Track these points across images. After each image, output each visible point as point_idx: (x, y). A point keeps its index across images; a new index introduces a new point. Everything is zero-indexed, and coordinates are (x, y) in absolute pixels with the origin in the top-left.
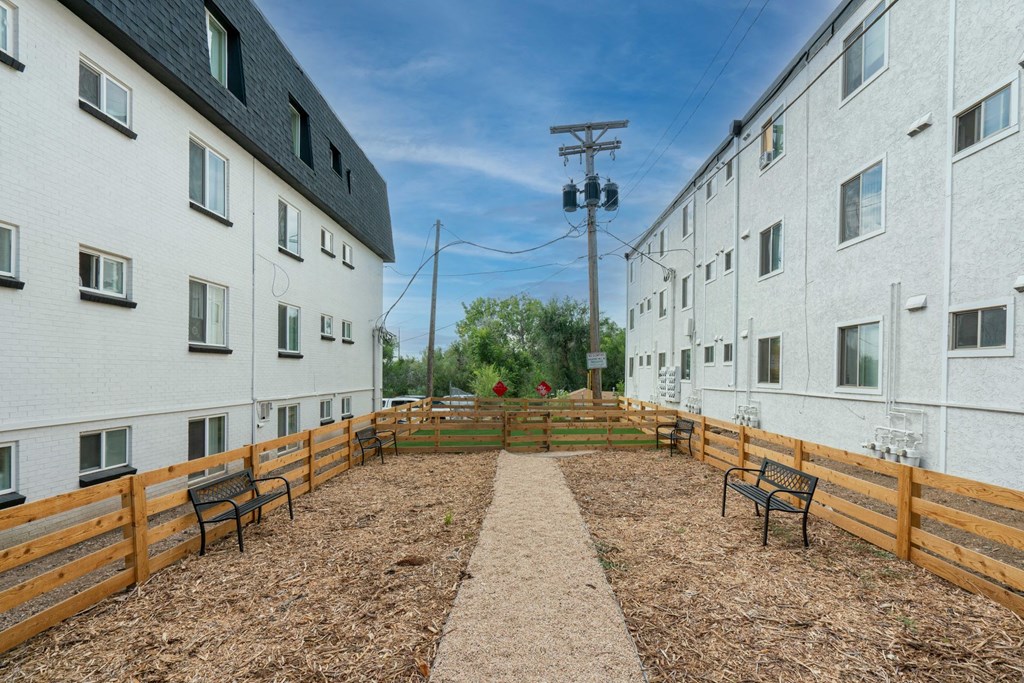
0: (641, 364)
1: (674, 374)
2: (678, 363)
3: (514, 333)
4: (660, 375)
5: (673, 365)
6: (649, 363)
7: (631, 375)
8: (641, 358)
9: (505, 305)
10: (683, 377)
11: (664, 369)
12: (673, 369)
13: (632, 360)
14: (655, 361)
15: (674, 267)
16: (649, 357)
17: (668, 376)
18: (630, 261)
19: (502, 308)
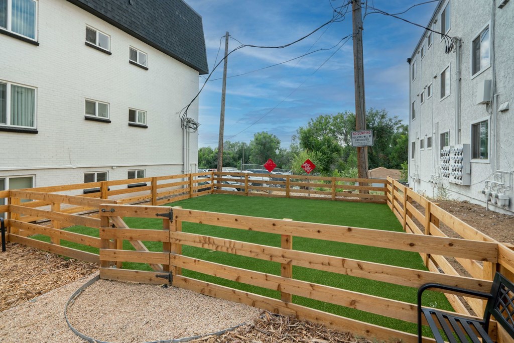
0: (422, 146)
1: (461, 152)
2: (467, 139)
3: (341, 134)
4: (442, 155)
5: (459, 142)
6: (429, 145)
7: (413, 157)
8: (422, 141)
9: (335, 118)
10: (475, 156)
11: (446, 149)
12: (460, 147)
13: (414, 144)
14: (437, 142)
15: (459, 36)
16: (429, 139)
17: (452, 155)
18: (412, 63)
19: (334, 120)
